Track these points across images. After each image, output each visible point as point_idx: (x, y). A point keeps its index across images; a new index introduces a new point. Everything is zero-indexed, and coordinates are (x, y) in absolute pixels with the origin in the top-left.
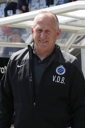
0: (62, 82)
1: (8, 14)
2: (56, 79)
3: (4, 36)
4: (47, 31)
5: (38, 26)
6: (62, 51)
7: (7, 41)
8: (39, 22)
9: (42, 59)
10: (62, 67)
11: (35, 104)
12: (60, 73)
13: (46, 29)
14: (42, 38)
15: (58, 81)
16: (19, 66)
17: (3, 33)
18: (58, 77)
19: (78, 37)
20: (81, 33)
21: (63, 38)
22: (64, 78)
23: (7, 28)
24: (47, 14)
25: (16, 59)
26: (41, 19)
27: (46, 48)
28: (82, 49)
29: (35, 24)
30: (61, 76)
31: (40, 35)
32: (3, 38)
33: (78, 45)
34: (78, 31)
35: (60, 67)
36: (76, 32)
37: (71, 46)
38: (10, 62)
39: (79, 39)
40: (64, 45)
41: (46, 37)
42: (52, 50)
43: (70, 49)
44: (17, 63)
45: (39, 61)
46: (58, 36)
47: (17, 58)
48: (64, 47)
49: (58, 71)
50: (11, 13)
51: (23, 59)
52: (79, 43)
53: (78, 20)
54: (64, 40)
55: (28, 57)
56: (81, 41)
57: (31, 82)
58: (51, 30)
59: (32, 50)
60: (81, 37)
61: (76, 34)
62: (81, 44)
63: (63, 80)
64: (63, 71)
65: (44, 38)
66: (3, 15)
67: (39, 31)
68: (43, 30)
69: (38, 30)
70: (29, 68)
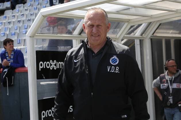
0: (117, 71)
1: (54, 4)
2: (110, 70)
3: (49, 28)
4: (98, 26)
5: (89, 22)
6: (114, 43)
7: (53, 33)
8: (90, 18)
9: (96, 51)
10: (115, 57)
11: (92, 94)
12: (114, 63)
13: (98, 24)
14: (95, 33)
15: (113, 71)
16: (76, 60)
17: (48, 24)
18: (113, 67)
19: (132, 27)
20: (134, 22)
21: (115, 29)
22: (118, 67)
23: (53, 18)
24: (96, 10)
25: (72, 55)
26: (92, 16)
27: (99, 42)
28: (135, 40)
29: (87, 21)
30: (115, 66)
31: (92, 30)
32: (49, 30)
33: (132, 35)
34: (131, 19)
35: (113, 58)
36: (128, 21)
37: (124, 37)
38: (67, 58)
39: (132, 29)
40: (116, 36)
41: (98, 31)
42: (105, 43)
43: (122, 40)
44: (74, 58)
45: (94, 54)
46: (108, 29)
47: (74, 54)
48: (116, 38)
49: (112, 61)
50: (56, 2)
51: (79, 54)
52: (132, 34)
53: (131, 8)
54: (115, 30)
55: (83, 52)
56: (135, 32)
57: (87, 74)
58: (102, 24)
59: (86, 45)
60: (135, 27)
61: (129, 23)
62: (135, 34)
63: (118, 70)
64: (117, 61)
65: (96, 32)
66: (48, 4)
67: (91, 27)
68: (95, 25)
69: (89, 26)
70: (85, 62)
